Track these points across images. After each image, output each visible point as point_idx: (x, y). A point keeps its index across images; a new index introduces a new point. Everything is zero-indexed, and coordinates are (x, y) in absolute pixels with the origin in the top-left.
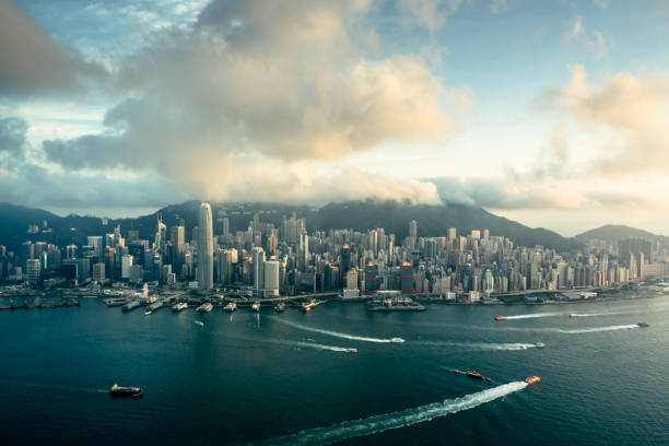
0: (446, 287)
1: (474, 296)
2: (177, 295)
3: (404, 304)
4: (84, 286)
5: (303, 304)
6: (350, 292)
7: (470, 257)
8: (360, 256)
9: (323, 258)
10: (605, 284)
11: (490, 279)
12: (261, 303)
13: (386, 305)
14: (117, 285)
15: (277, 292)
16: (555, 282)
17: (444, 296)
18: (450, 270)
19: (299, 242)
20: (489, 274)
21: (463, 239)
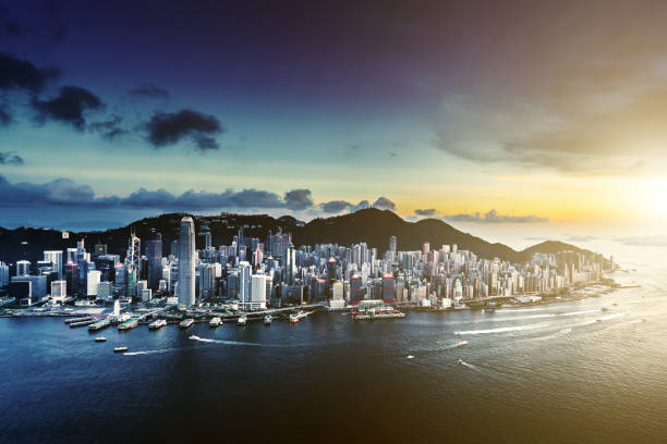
0: (422, 295)
1: (447, 303)
2: (155, 311)
3: (386, 312)
4: (40, 305)
5: (291, 316)
6: (336, 303)
7: (442, 268)
8: (345, 269)
9: (309, 271)
10: (548, 290)
11: (459, 288)
12: (248, 316)
13: (371, 313)
14: (80, 303)
15: (263, 306)
16: (510, 289)
17: (421, 304)
18: (425, 280)
19: (286, 255)
20: (458, 283)
21: (436, 253)
